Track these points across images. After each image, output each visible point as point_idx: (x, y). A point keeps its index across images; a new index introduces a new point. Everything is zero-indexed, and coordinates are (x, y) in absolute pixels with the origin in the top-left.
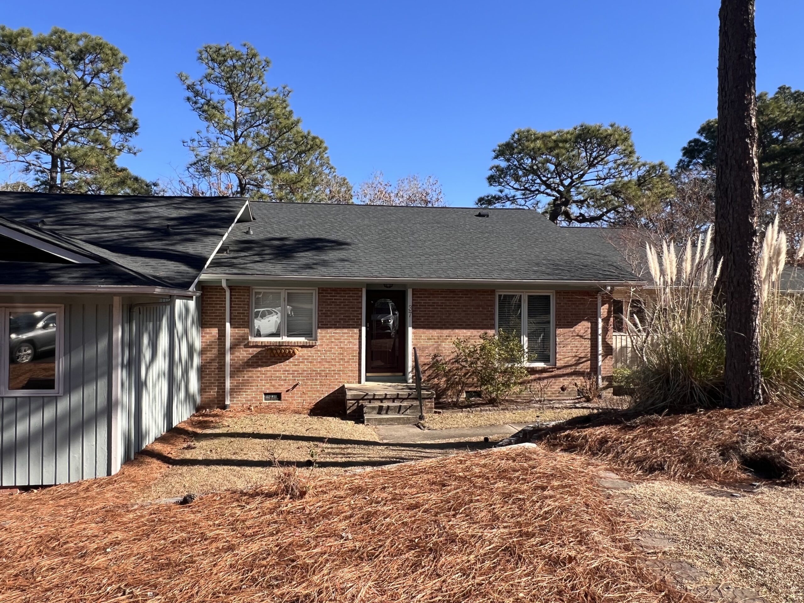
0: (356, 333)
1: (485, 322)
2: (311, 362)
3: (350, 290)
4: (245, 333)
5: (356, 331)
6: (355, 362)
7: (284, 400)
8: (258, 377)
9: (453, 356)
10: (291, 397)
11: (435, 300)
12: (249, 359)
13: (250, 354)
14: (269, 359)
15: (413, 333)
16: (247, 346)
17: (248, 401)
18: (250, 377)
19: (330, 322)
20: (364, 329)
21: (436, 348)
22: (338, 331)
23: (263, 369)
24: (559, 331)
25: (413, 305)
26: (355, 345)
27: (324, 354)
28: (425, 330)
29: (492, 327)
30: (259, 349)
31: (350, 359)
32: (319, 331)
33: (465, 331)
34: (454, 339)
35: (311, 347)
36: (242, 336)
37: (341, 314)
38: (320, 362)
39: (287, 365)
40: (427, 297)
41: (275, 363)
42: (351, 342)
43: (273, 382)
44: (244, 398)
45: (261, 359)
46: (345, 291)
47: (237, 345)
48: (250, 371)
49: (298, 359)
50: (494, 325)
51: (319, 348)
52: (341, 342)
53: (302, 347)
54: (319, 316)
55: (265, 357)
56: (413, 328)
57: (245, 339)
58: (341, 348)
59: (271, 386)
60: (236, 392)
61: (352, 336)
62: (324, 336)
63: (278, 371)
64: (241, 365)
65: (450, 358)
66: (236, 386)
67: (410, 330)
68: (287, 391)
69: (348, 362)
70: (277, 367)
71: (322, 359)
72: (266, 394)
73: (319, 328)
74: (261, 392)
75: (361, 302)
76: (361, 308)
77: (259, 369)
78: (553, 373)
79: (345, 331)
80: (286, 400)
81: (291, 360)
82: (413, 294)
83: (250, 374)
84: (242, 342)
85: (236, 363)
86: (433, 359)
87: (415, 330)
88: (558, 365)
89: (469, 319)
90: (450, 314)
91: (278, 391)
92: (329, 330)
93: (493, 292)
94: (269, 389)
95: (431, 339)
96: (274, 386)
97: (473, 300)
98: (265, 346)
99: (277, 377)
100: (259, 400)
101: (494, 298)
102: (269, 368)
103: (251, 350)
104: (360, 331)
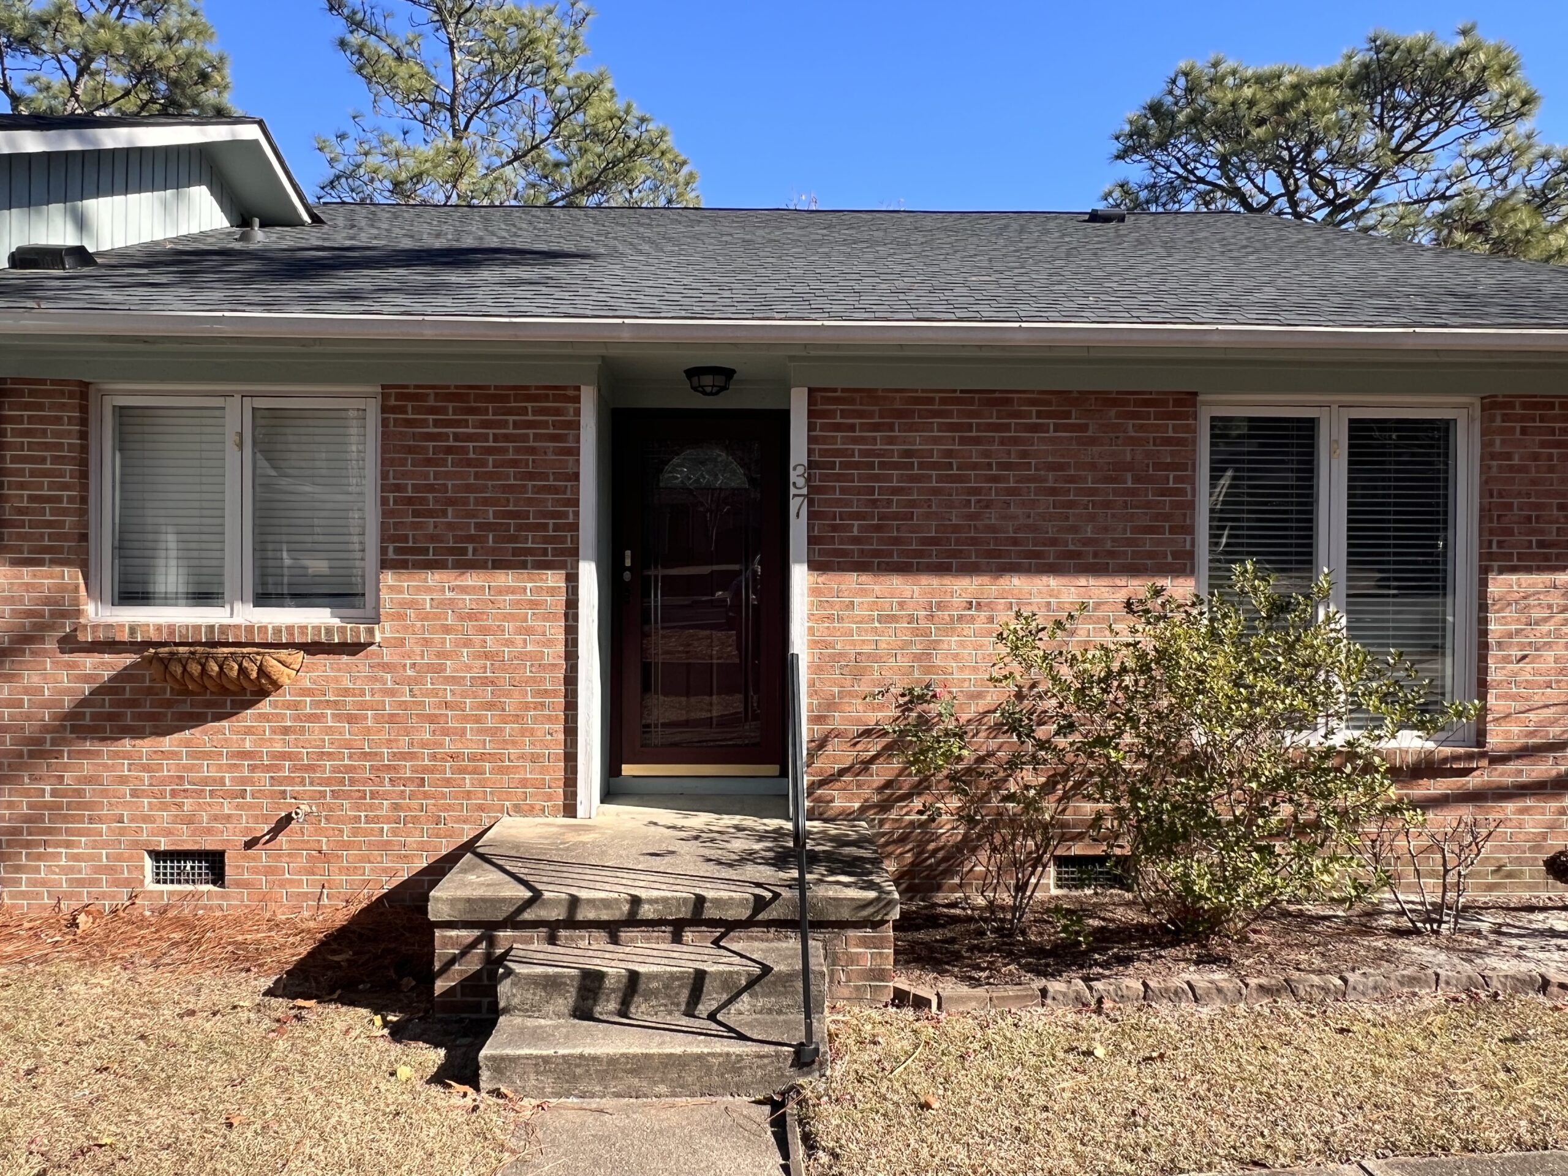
0: (552, 591)
1: (1148, 543)
2: (351, 719)
3: (524, 393)
4: (62, 588)
5: (554, 579)
6: (550, 719)
7: (238, 884)
8: (123, 780)
9: (995, 696)
10: (269, 871)
11: (917, 441)
12: (82, 703)
13: (86, 678)
14: (169, 704)
15: (814, 591)
16: (70, 644)
17: (81, 883)
18: (90, 780)
19: (433, 538)
20: (588, 574)
21: (917, 658)
22: (472, 579)
23: (146, 746)
24: (1499, 585)
25: (811, 465)
26: (549, 643)
27: (410, 681)
28: (865, 578)
29: (1182, 565)
30: (127, 659)
31: (526, 707)
32: (389, 578)
33: (1052, 582)
34: (1005, 618)
35: (354, 648)
36: (47, 601)
37: (486, 502)
38: (392, 719)
39: (249, 731)
40: (876, 427)
41: (196, 719)
42: (529, 631)
43: (188, 803)
44: (64, 870)
45: (133, 703)
46: (505, 398)
47: (28, 639)
48: (88, 754)
49: (295, 705)
50: (1191, 555)
51: (388, 655)
52: (484, 631)
53: (313, 648)
54: (386, 514)
55: (150, 691)
56: (814, 566)
57: (64, 614)
58: (487, 656)
59: (176, 819)
60: (28, 844)
61: (533, 604)
62: (412, 604)
63: (207, 755)
64: (45, 729)
65: (982, 705)
66: (28, 819)
67: (800, 576)
68: (250, 844)
69: (517, 718)
70: (202, 736)
71: (403, 705)
72: (158, 856)
73: (385, 564)
74: (135, 844)
75: (575, 452)
76: (576, 476)
77: (126, 744)
78: (1472, 781)
79: (506, 578)
80: (246, 884)
81: (265, 706)
82: (811, 414)
83: (87, 767)
84: (51, 627)
85: (28, 717)
86: (906, 708)
87: (822, 579)
88: (1495, 740)
89: (1074, 529)
90: (988, 505)
91: (209, 844)
92: (433, 578)
93: (1188, 400)
94: (168, 833)
95: (893, 619)
96: (189, 820)
97: (1093, 441)
98: (148, 644)
99: (205, 781)
100: (127, 883)
101: (1193, 430)
102: (167, 743)
103: (89, 662)
104: (572, 579)
